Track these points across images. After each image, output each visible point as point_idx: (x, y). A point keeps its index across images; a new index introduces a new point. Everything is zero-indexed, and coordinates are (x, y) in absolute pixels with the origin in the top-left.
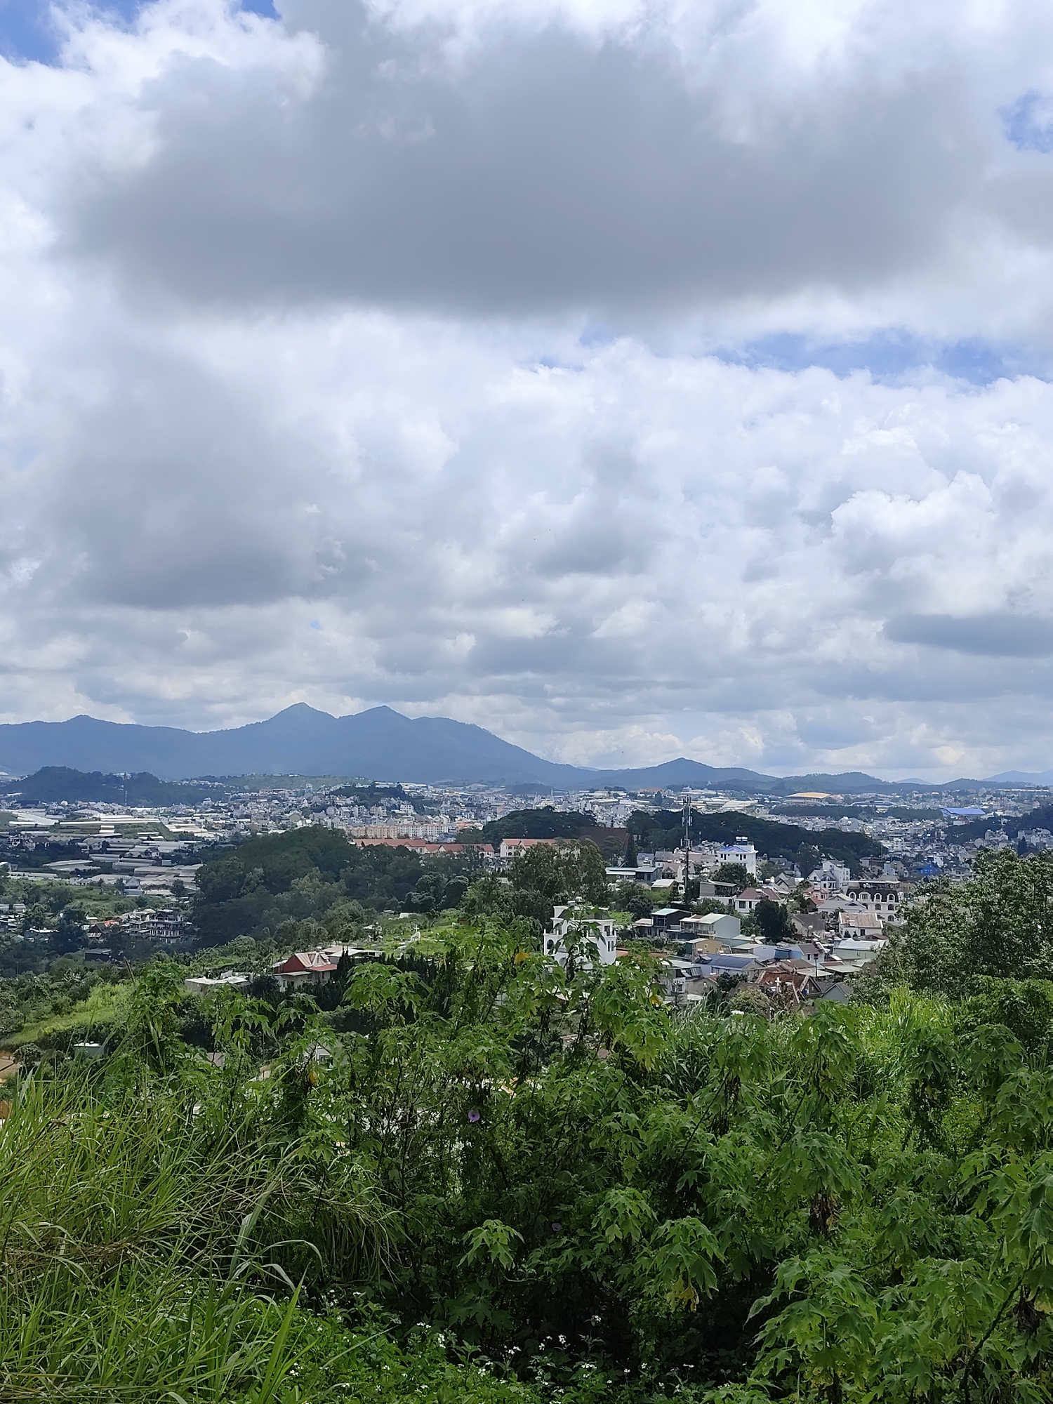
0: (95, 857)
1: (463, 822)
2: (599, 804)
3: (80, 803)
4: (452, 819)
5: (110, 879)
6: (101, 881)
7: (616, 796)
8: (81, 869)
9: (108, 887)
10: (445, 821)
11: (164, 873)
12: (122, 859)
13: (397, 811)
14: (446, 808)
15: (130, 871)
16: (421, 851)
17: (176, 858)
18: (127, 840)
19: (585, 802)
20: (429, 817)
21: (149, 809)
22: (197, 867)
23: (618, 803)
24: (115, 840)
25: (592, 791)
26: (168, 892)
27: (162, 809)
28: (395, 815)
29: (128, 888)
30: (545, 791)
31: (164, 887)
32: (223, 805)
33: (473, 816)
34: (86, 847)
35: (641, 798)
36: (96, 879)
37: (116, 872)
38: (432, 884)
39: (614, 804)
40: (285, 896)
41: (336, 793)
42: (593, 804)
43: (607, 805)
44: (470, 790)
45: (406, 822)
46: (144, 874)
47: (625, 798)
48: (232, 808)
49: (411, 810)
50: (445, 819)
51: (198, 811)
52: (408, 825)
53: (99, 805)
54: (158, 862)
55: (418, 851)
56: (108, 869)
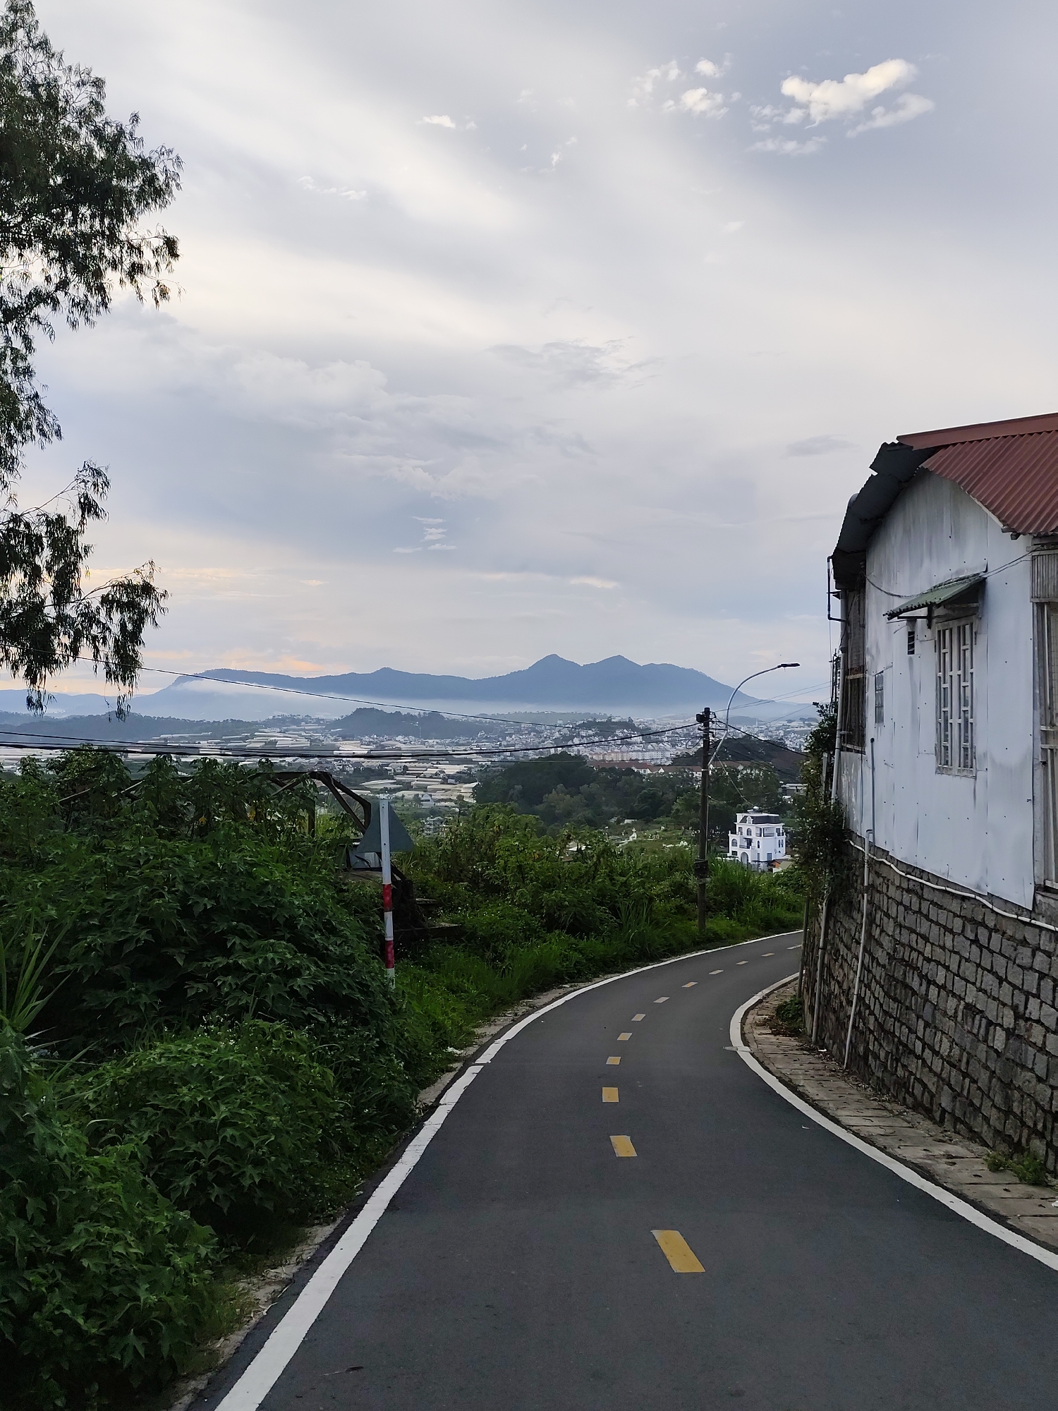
0: (398, 778)
1: (681, 748)
3: (386, 737)
4: (673, 746)
5: (409, 794)
6: (403, 796)
7: (809, 725)
9: (408, 801)
10: (668, 748)
11: (450, 790)
12: (418, 779)
13: (628, 740)
14: (668, 737)
15: (424, 789)
16: (645, 772)
17: (460, 778)
18: (421, 764)
19: (781, 731)
20: (655, 744)
21: (438, 741)
22: (474, 785)
24: (412, 764)
26: (453, 804)
27: (448, 741)
28: (627, 743)
29: (423, 801)
31: (451, 800)
33: (690, 743)
34: (390, 770)
36: (399, 794)
37: (415, 790)
38: (650, 798)
40: (540, 807)
41: (581, 726)
46: (435, 790)
48: (500, 739)
49: (640, 739)
52: (638, 751)
53: (400, 738)
54: (445, 781)
56: (408, 787)
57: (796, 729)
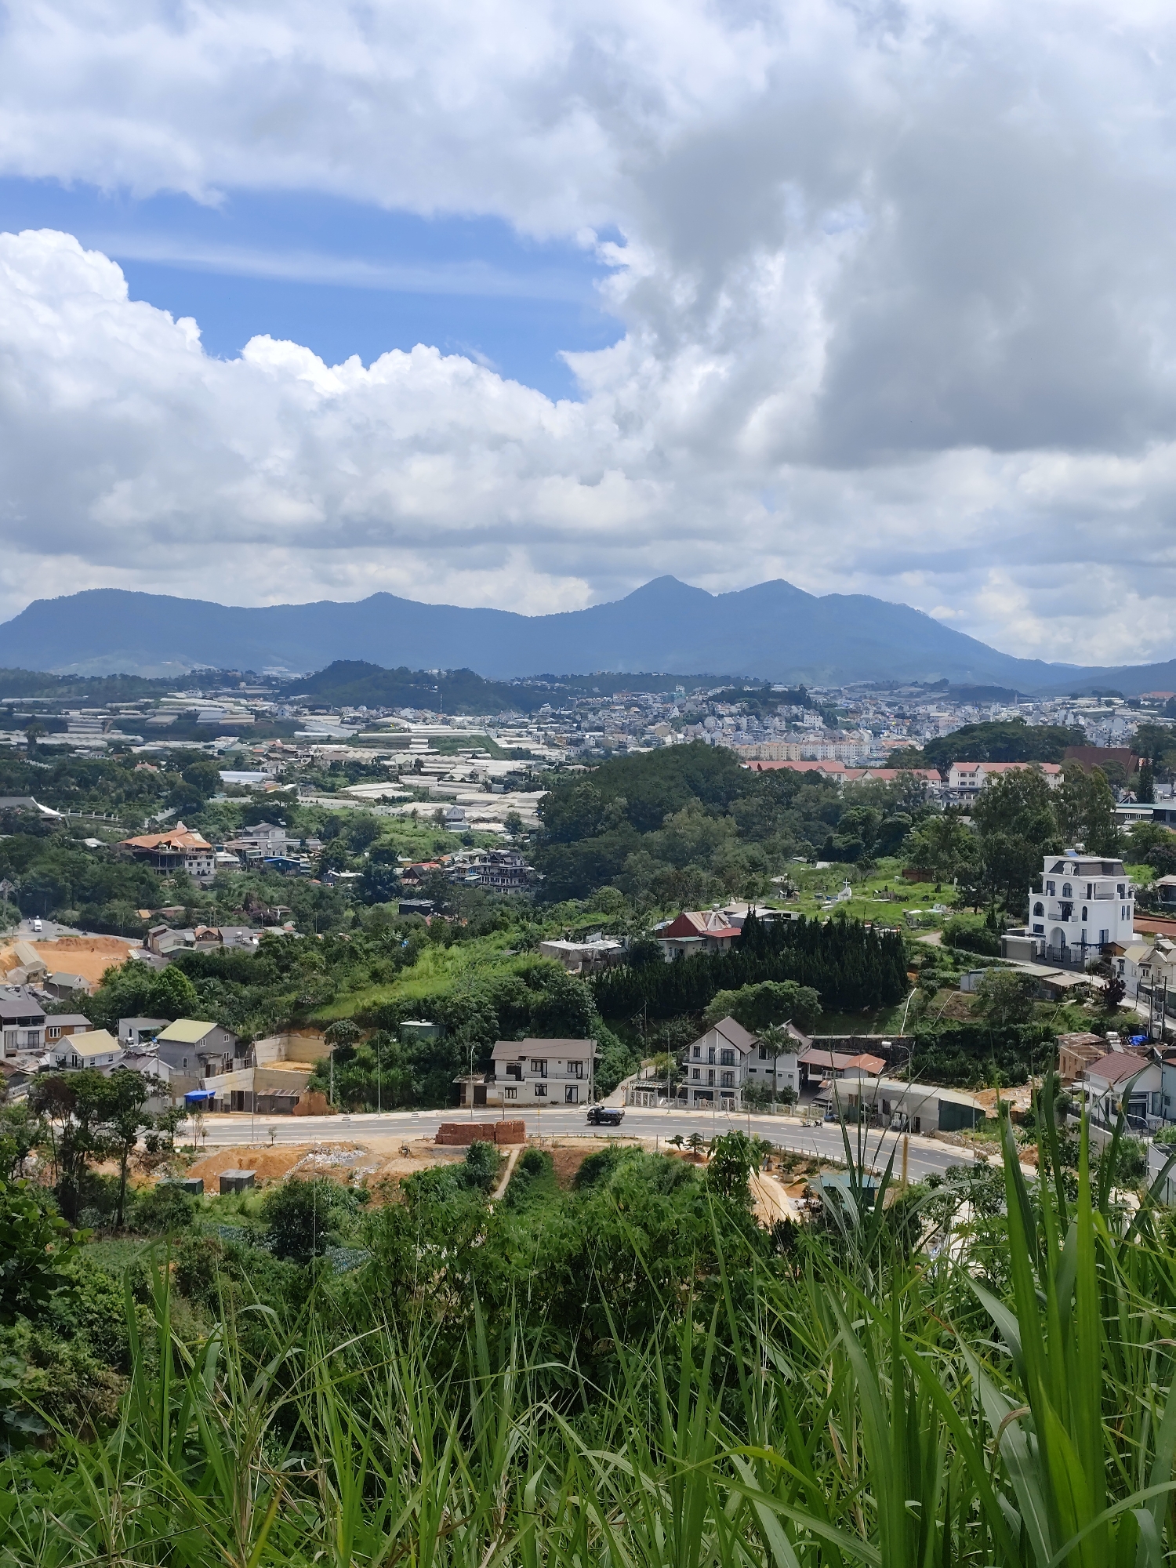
0: (407, 780)
1: (893, 739)
2: (1085, 715)
3: (382, 709)
4: (876, 734)
5: (426, 809)
6: (414, 812)
7: (1109, 704)
8: (390, 794)
9: (425, 820)
10: (866, 738)
11: (494, 802)
12: (441, 782)
13: (799, 724)
14: (867, 720)
15: (451, 798)
16: (839, 778)
17: (509, 784)
18: (446, 758)
19: (1064, 712)
20: (844, 732)
21: (470, 718)
22: (540, 794)
23: (1112, 714)
24: (431, 757)
25: (1075, 697)
26: (500, 827)
27: (488, 718)
28: (797, 729)
29: (449, 820)
30: (1006, 696)
31: (495, 820)
32: (567, 713)
33: (905, 732)
34: (394, 767)
35: (1145, 707)
36: (408, 808)
37: (433, 800)
38: (861, 824)
39: (1107, 715)
40: (656, 836)
41: (717, 698)
42: (1076, 715)
43: (1097, 717)
44: (899, 695)
45: (812, 738)
46: (470, 804)
47: (1123, 706)
48: (578, 718)
49: (818, 722)
50: (867, 735)
51: (534, 721)
52: (815, 743)
53: (407, 712)
54: (488, 789)
55: (835, 778)
56: (423, 796)
57: (1087, 711)
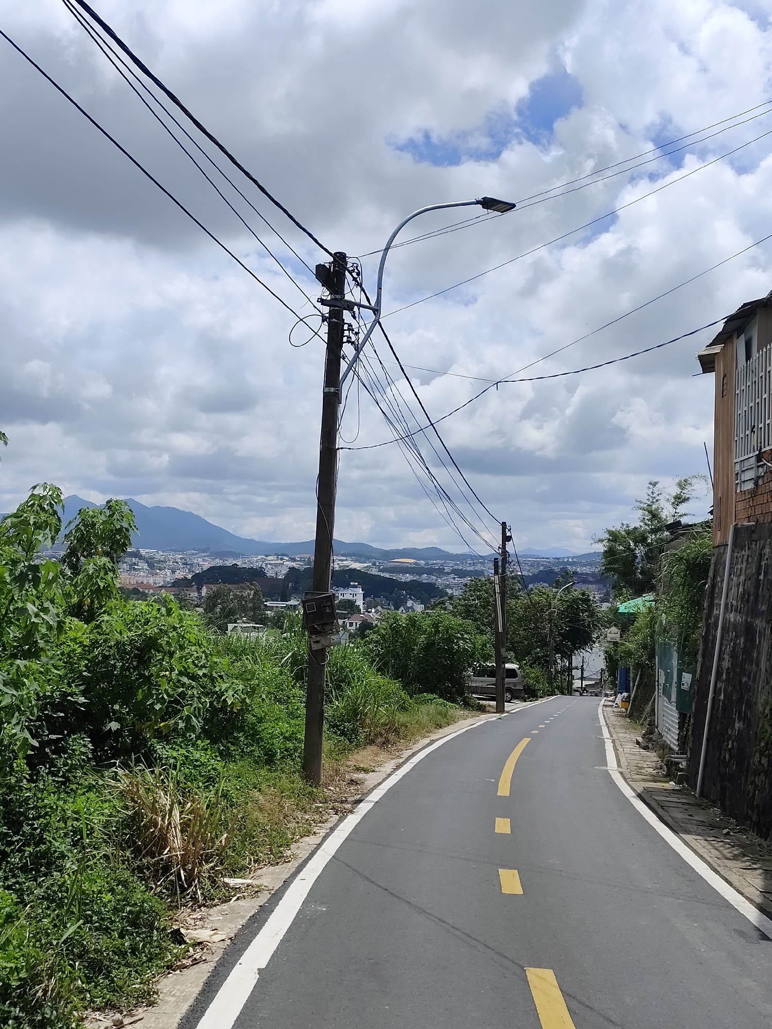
1: (179, 575)
2: (271, 564)
4: (173, 572)
7: (282, 559)
14: (169, 565)
19: (261, 563)
20: (158, 571)
23: (283, 564)
28: (135, 569)
33: (187, 571)
39: (280, 564)
42: (266, 564)
43: (276, 565)
44: (186, 554)
49: (146, 566)
50: (169, 572)
52: (143, 576)
55: (147, 591)
57: (272, 562)
